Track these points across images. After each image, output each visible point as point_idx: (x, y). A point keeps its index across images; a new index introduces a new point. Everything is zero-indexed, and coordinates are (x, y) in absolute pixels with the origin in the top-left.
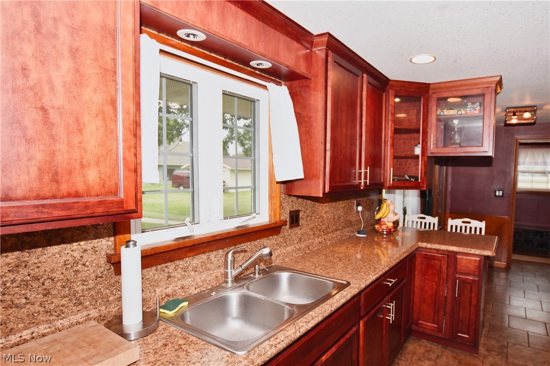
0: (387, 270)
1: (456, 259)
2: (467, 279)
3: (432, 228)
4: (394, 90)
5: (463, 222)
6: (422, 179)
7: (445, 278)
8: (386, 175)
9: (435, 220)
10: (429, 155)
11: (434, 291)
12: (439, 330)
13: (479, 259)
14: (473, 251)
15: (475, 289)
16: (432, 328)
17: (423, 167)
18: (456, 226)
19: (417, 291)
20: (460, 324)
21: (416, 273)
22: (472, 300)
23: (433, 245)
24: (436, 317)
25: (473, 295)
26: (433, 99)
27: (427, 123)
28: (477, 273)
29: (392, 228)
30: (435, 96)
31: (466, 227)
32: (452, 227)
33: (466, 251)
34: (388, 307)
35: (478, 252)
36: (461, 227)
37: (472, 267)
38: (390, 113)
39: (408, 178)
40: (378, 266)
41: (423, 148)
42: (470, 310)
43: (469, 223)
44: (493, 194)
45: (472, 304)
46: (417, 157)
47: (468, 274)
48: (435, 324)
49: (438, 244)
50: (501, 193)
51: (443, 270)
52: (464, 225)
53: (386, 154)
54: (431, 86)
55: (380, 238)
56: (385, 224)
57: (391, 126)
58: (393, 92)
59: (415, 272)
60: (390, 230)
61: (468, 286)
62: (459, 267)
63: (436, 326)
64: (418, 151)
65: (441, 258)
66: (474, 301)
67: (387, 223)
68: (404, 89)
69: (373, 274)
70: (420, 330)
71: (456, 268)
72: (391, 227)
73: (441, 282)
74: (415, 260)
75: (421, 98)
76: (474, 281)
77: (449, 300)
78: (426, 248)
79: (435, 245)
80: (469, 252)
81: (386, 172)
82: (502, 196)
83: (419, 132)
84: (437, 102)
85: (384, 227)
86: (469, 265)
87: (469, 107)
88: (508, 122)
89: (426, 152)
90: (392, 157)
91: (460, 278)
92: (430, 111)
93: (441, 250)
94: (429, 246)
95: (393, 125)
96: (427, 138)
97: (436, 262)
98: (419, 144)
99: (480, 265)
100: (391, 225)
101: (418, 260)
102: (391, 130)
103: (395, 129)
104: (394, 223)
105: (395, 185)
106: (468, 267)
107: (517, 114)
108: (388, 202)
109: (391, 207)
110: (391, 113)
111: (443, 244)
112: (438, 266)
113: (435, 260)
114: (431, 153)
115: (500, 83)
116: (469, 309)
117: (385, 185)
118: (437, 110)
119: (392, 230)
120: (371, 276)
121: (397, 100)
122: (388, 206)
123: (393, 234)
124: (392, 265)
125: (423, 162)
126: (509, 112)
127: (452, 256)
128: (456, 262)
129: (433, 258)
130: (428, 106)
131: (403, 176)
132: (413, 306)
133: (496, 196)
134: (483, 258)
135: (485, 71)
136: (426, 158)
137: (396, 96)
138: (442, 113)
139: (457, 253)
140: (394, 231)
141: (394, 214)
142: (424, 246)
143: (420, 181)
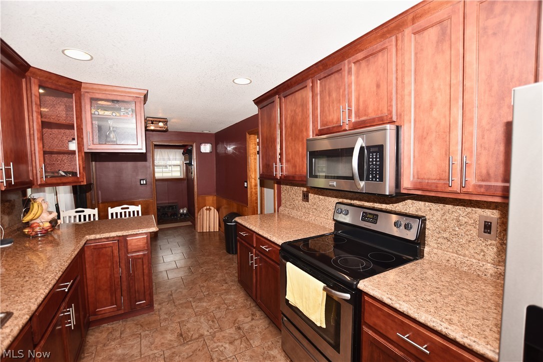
0: (59, 275)
1: (126, 241)
2: (138, 255)
3: (92, 219)
4: (37, 79)
5: (122, 209)
6: (82, 174)
7: (118, 261)
8: (35, 172)
9: (95, 211)
10: (86, 150)
11: (108, 276)
12: (119, 308)
13: (146, 236)
14: (141, 231)
15: (145, 261)
16: (111, 310)
17: (81, 163)
18: (117, 213)
19: (90, 283)
20: (137, 295)
21: (87, 266)
22: (145, 271)
23: (102, 235)
24: (114, 299)
25: (144, 267)
26: (86, 98)
27: (81, 120)
28: (146, 248)
29: (50, 229)
30: (89, 96)
31: (125, 212)
32: (112, 214)
33: (135, 233)
34: (65, 314)
35: (145, 231)
36: (121, 213)
37: (142, 244)
38: (34, 103)
39: (63, 174)
40: (46, 275)
41: (78, 144)
42: (144, 279)
43: (128, 208)
44: (139, 183)
45: (145, 274)
46: (73, 153)
47: (138, 251)
48: (113, 305)
49: (107, 232)
50: (144, 181)
51: (116, 254)
52: (123, 211)
53: (33, 149)
54: (83, 85)
55: (34, 241)
56: (39, 226)
57: (37, 118)
58: (36, 81)
59: (85, 265)
60: (47, 230)
61: (140, 261)
62: (129, 247)
63: (115, 306)
64: (73, 146)
65: (112, 245)
66: (146, 271)
67: (41, 224)
68: (50, 81)
69: (44, 287)
70: (99, 317)
71: (127, 250)
72: (48, 228)
73: (114, 266)
74: (85, 255)
75: (72, 94)
76: (144, 255)
77: (124, 279)
78: (95, 239)
79: (104, 234)
80: (138, 232)
81: (34, 169)
82: (146, 184)
83: (73, 128)
84: (91, 102)
85: (38, 229)
86: (139, 244)
87: (122, 110)
88: (148, 128)
89: (82, 148)
90: (42, 152)
91: (132, 256)
92: (83, 109)
93: (111, 237)
94: (98, 236)
95: (40, 117)
96: (83, 135)
97: (107, 249)
98: (74, 139)
99: (147, 241)
100: (47, 225)
101: (88, 253)
102: (38, 123)
103: (42, 122)
104: (50, 222)
105: (49, 182)
106: (138, 245)
107: (154, 123)
108: (39, 201)
109: (44, 206)
110: (36, 104)
111: (111, 232)
112: (110, 253)
113: (106, 247)
114: (89, 149)
115: (146, 97)
116: (142, 279)
117: (35, 183)
118: (91, 109)
119: (49, 230)
120: (42, 291)
121: (41, 91)
122: (40, 205)
123: (51, 234)
124: (64, 268)
125: (81, 158)
126: (149, 120)
127: (123, 240)
128: (127, 244)
129: (104, 246)
130: (81, 103)
131: (58, 173)
132: (88, 298)
133: (141, 184)
134: (149, 234)
135: (136, 83)
136: (83, 154)
137: (40, 86)
138: (96, 113)
139: (127, 236)
140: (51, 231)
141: (48, 213)
142: (92, 238)
143: (78, 176)
